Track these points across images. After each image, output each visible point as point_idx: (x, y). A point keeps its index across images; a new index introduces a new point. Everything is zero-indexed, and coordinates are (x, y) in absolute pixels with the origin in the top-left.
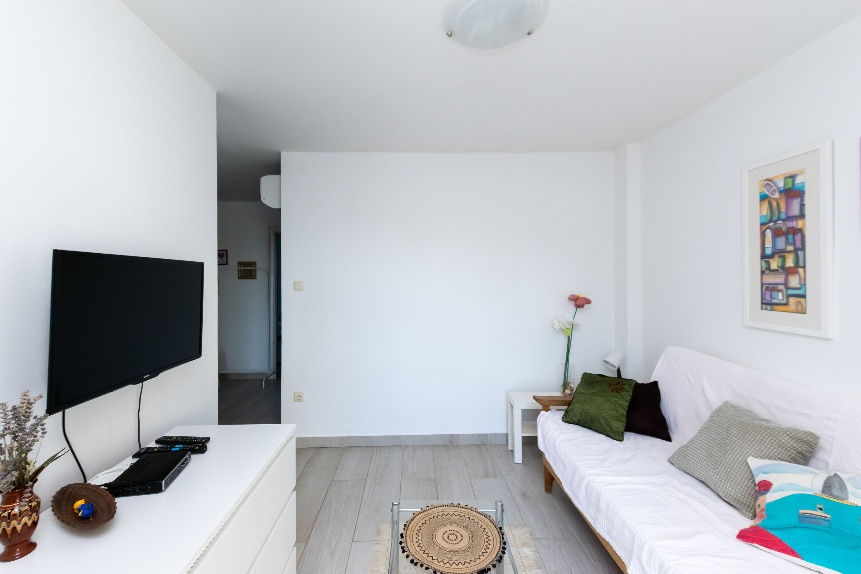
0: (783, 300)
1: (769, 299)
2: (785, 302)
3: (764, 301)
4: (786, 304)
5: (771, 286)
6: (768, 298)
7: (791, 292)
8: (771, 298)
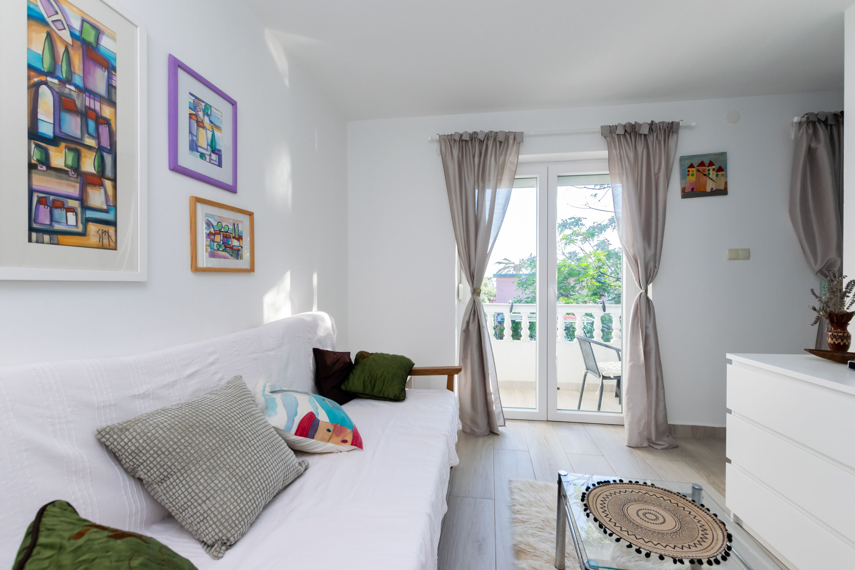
0: (76, 226)
1: (48, 222)
2: (80, 229)
3: (35, 226)
4: (83, 234)
5: (52, 198)
6: (44, 218)
7: (90, 214)
8: (52, 219)
